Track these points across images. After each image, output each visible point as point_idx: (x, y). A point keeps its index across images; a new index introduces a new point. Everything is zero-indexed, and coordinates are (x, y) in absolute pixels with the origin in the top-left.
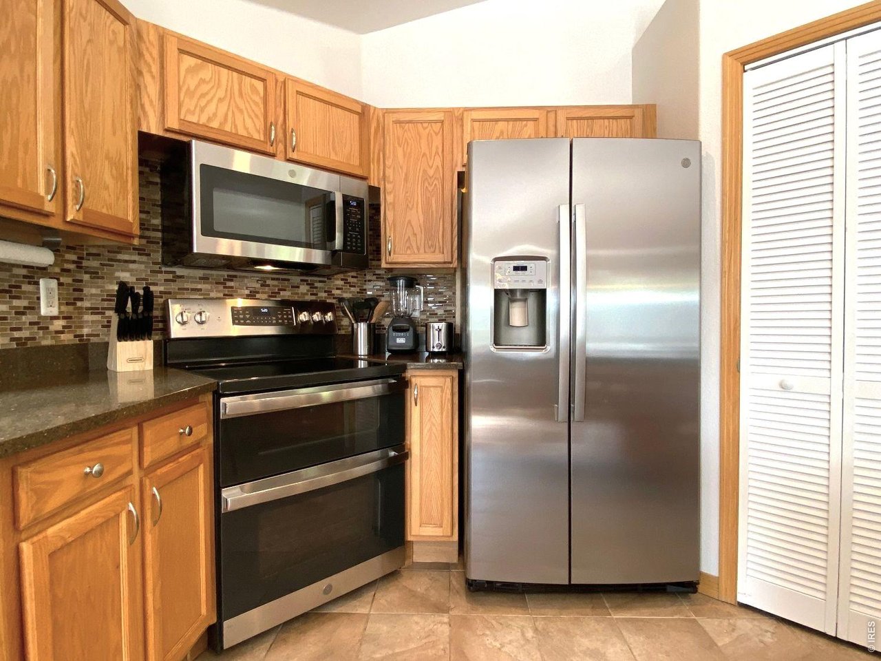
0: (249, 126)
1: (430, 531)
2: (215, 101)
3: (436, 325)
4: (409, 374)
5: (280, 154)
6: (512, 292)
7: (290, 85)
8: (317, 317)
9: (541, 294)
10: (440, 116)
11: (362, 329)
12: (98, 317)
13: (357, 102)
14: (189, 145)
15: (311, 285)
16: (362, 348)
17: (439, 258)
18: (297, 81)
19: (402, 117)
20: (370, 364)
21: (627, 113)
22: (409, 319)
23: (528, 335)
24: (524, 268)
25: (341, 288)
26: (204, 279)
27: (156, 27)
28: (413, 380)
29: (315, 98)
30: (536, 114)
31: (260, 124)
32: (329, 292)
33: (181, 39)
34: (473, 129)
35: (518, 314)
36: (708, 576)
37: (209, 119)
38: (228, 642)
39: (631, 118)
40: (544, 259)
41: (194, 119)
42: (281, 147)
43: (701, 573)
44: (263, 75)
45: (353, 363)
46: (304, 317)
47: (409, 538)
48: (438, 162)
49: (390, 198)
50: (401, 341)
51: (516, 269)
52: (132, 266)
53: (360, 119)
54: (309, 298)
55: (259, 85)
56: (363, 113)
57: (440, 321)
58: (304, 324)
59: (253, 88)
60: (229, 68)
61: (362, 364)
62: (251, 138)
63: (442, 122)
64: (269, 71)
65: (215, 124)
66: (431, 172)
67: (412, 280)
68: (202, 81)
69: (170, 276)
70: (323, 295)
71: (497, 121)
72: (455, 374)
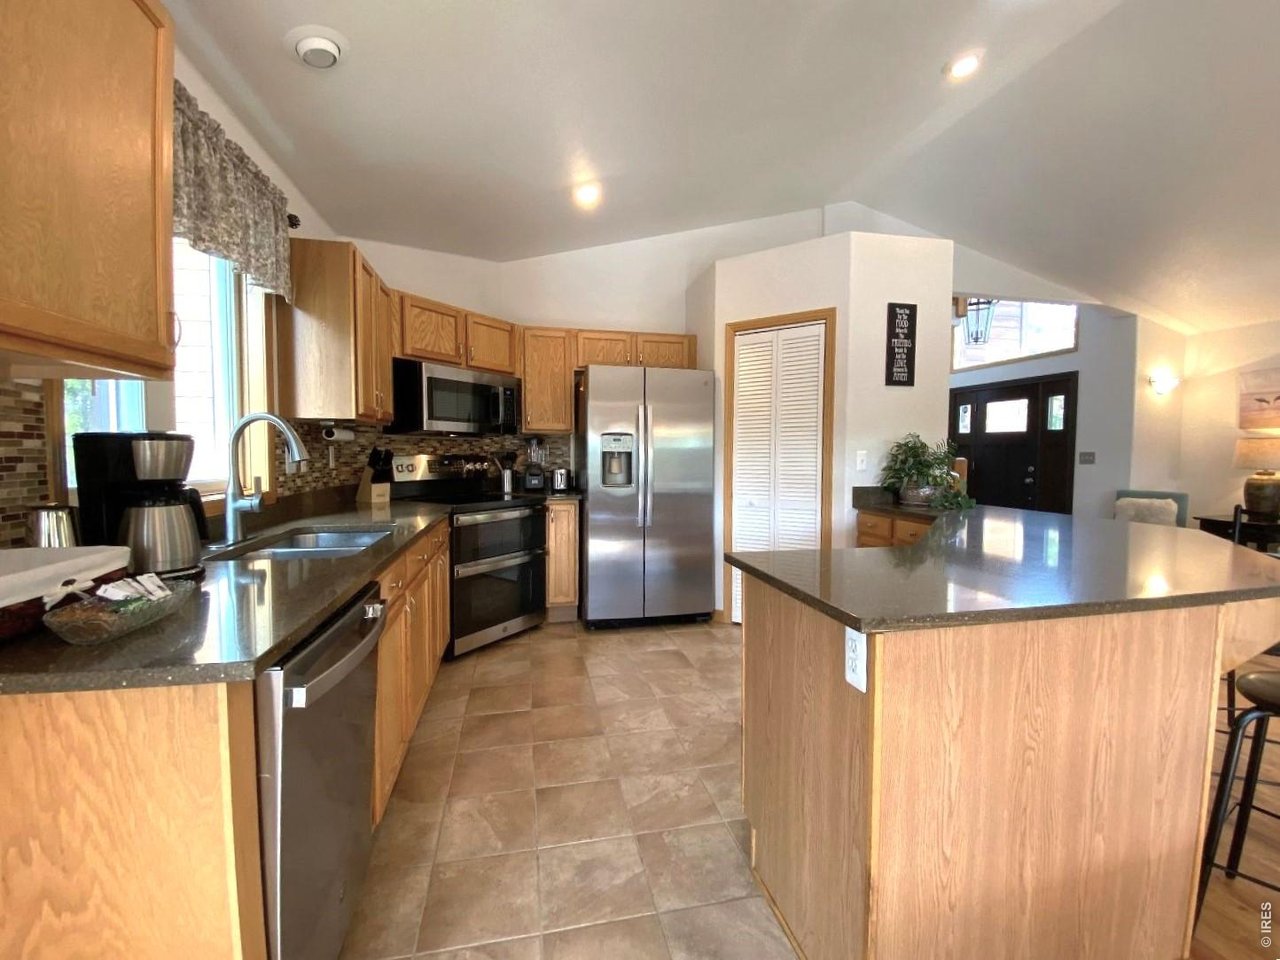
0: (447, 347)
1: (561, 599)
2: (429, 334)
3: (559, 471)
4: (547, 503)
5: (464, 363)
6: (613, 453)
7: (469, 318)
8: (478, 466)
9: (629, 455)
10: (563, 334)
11: (507, 474)
12: (348, 469)
13: (508, 323)
14: (420, 364)
15: (470, 443)
16: (507, 487)
17: (561, 426)
18: (473, 314)
19: (539, 333)
20: (514, 498)
21: (680, 340)
22: (538, 466)
23: (620, 478)
24: (619, 440)
25: (490, 445)
26: (407, 442)
27: (398, 292)
28: (551, 507)
29: (484, 325)
30: (624, 337)
31: (453, 346)
32: (481, 448)
33: (413, 298)
34: (584, 344)
35: (615, 466)
36: (719, 611)
37: (426, 346)
38: (457, 652)
39: (682, 343)
40: (631, 435)
41: (418, 346)
42: (464, 358)
43: (714, 610)
44: (453, 313)
45: (500, 497)
46: (470, 466)
47: (548, 606)
48: (562, 363)
49: (529, 386)
50: (535, 482)
51: (615, 440)
52: (367, 435)
53: (510, 335)
54: (469, 452)
55: (452, 320)
56: (511, 330)
57: (561, 468)
58: (469, 471)
59: (450, 323)
60: (436, 312)
61: (507, 498)
62: (448, 355)
63: (564, 338)
64: (458, 312)
65: (429, 349)
66: (557, 370)
67: (540, 439)
68: (423, 322)
69: (388, 441)
70: (478, 450)
71: (600, 339)
72: (577, 502)
